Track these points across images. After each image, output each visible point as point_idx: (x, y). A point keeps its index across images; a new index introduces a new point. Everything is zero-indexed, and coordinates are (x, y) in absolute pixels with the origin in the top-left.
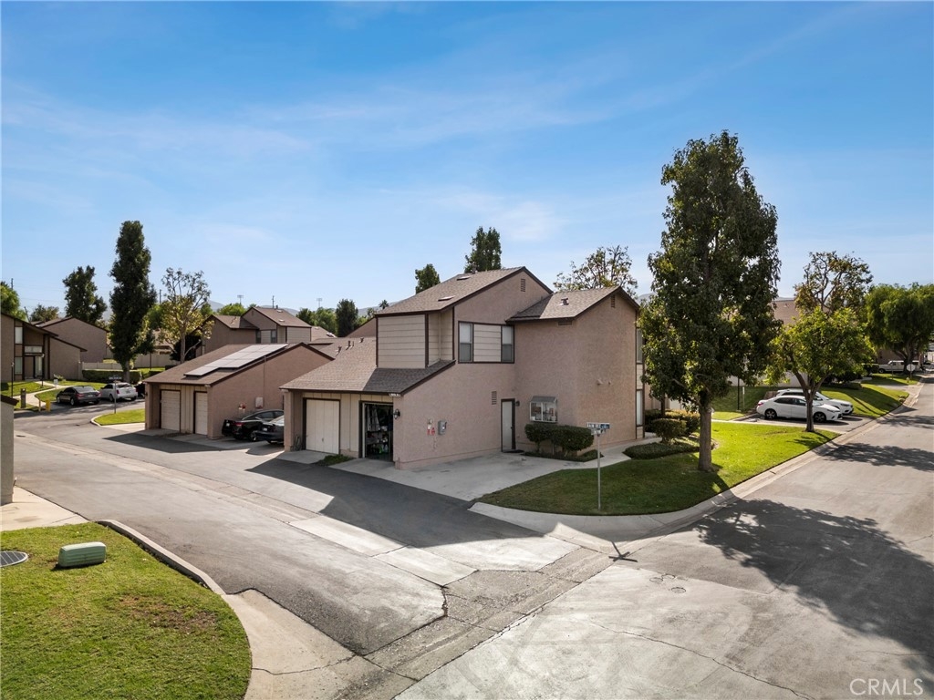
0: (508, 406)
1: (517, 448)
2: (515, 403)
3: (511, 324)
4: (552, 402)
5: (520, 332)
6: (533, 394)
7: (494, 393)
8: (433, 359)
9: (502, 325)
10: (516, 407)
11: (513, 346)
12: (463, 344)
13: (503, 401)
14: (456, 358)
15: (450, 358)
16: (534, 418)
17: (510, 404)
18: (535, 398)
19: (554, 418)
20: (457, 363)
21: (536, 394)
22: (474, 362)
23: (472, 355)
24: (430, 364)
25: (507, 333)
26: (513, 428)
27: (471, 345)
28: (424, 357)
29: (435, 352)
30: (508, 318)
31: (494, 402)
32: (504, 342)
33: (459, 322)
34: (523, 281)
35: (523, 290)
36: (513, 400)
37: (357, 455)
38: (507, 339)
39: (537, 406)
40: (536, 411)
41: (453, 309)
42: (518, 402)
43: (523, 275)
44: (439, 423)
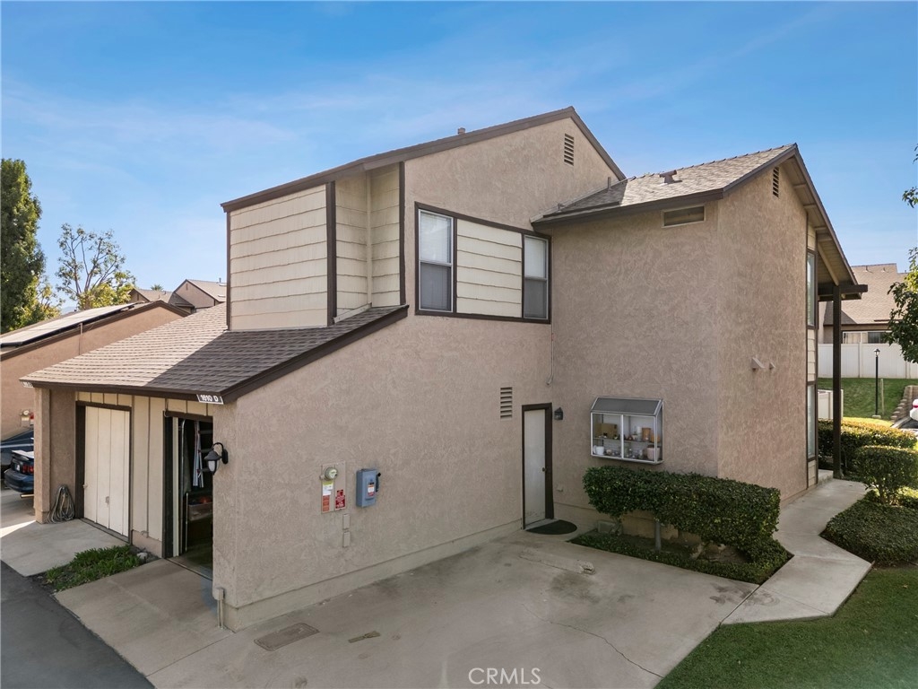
0: (536, 421)
1: (557, 517)
2: (551, 414)
3: (546, 230)
4: (651, 412)
5: (566, 249)
6: (596, 393)
7: (507, 391)
8: (350, 303)
9: (523, 232)
10: (555, 423)
11: (547, 283)
12: (425, 264)
13: (526, 408)
14: (410, 300)
15: (393, 301)
16: (600, 451)
17: (541, 414)
18: (603, 403)
19: (654, 453)
20: (411, 311)
21: (604, 394)
22: (456, 315)
23: (451, 296)
24: (342, 315)
25: (535, 250)
26: (548, 470)
27: (449, 272)
28: (324, 299)
29: (357, 285)
30: (538, 217)
31: (506, 413)
32: (527, 274)
33: (418, 206)
34: (569, 140)
35: (569, 160)
36: (547, 407)
37: (158, 550)
38: (535, 269)
39: (607, 420)
40: (606, 433)
41: (401, 165)
42: (560, 413)
43: (567, 126)
44: (359, 475)
